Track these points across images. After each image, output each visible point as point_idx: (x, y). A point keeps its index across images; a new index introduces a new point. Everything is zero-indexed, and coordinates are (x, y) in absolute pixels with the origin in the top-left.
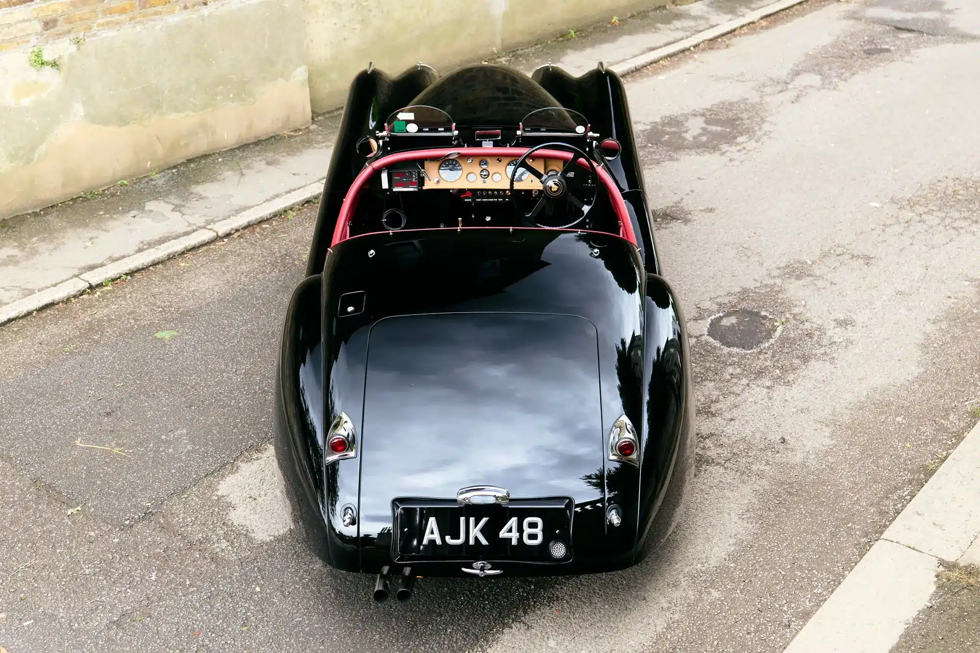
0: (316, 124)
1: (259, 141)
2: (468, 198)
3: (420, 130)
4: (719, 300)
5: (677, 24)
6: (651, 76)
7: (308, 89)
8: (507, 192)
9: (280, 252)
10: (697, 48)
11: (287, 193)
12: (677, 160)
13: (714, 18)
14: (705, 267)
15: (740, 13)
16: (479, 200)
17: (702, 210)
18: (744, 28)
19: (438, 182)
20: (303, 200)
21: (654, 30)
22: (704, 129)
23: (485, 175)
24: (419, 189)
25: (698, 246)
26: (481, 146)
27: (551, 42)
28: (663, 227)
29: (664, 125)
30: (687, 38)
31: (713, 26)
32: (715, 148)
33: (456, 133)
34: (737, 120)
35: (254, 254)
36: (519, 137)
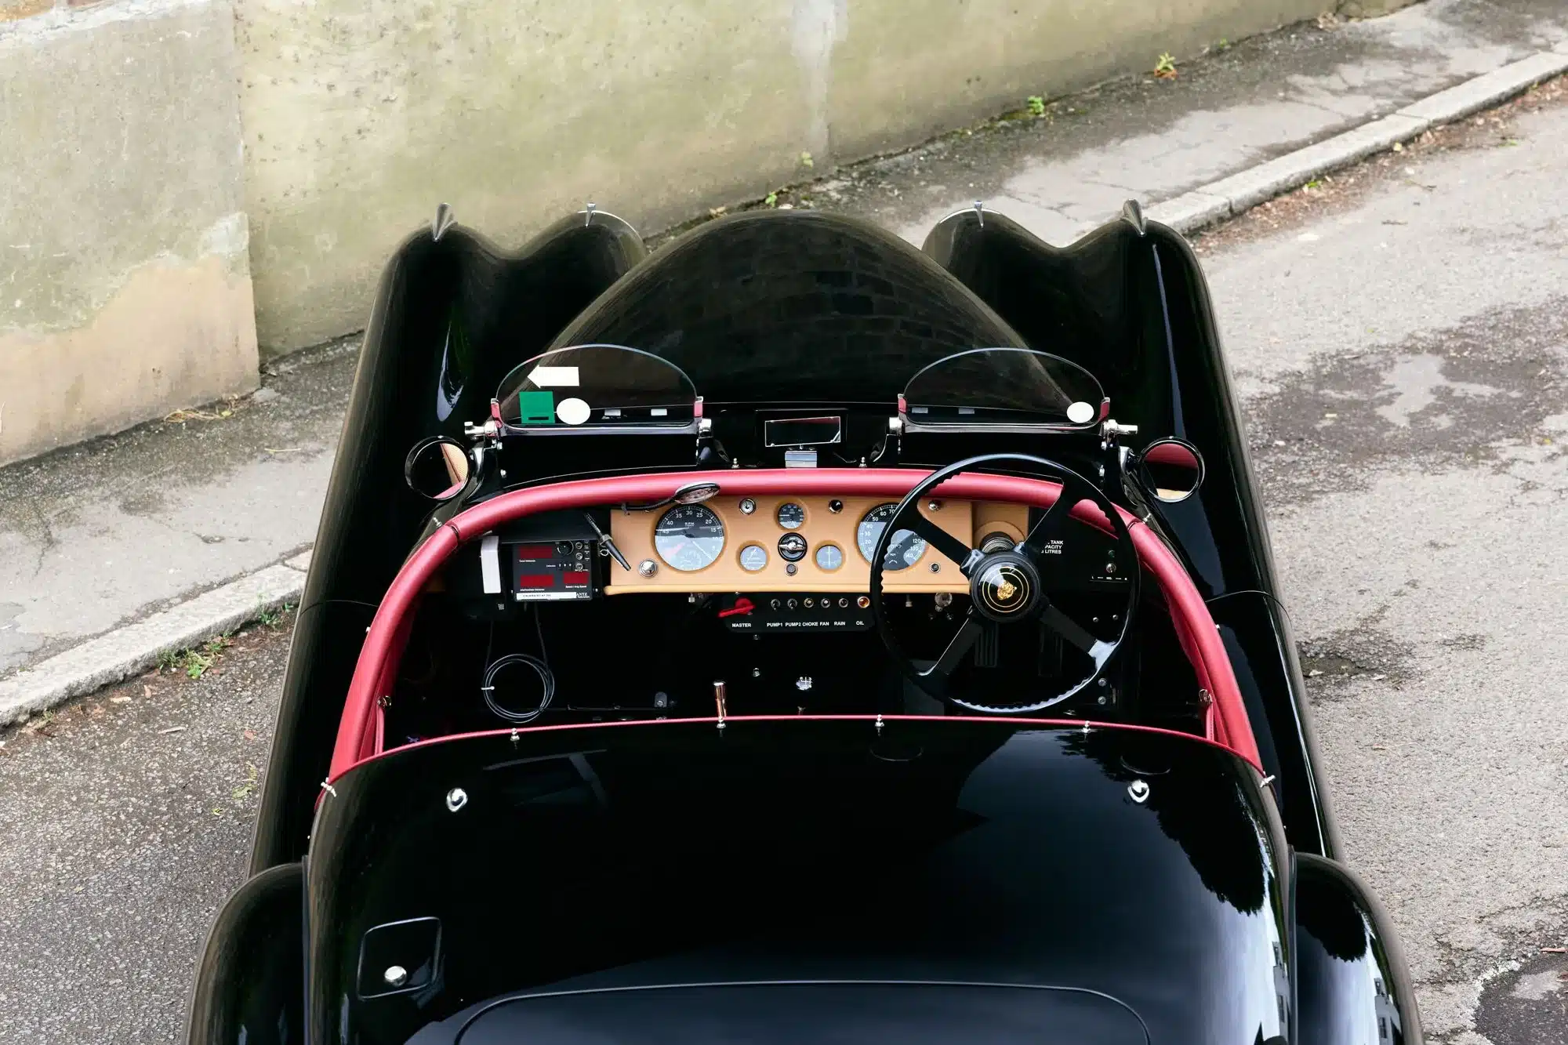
0: (271, 385)
1: (101, 438)
2: (741, 618)
3: (595, 418)
4: (1506, 920)
5: (1352, 74)
6: (1275, 231)
7: (250, 282)
8: (860, 599)
9: (165, 781)
10: (1411, 147)
11: (186, 597)
12: (1364, 487)
13: (1461, 58)
14: (1461, 820)
15: (1536, 41)
16: (776, 625)
17: (1445, 643)
18: (1553, 85)
19: (652, 572)
20: (238, 619)
21: (1281, 94)
22: (1443, 394)
23: (793, 552)
24: (594, 593)
25: (1435, 752)
26: (781, 464)
27: (976, 133)
28: (1328, 698)
29: (1320, 381)
30: (1382, 116)
31: (1458, 81)
32: (1478, 452)
33: (706, 424)
34: (1542, 365)
35: (86, 788)
36: (894, 436)
